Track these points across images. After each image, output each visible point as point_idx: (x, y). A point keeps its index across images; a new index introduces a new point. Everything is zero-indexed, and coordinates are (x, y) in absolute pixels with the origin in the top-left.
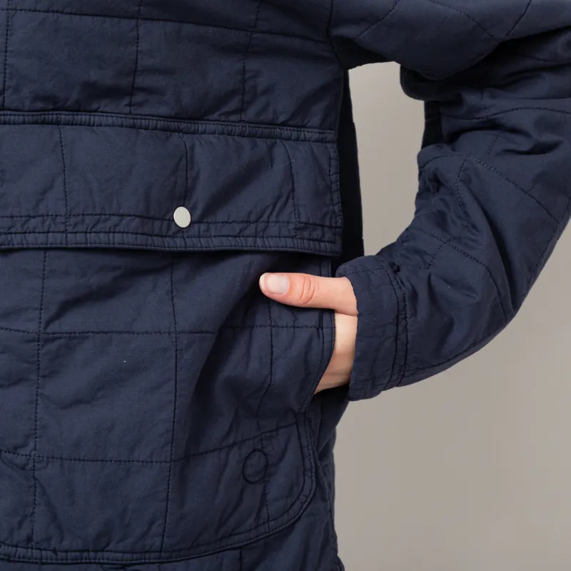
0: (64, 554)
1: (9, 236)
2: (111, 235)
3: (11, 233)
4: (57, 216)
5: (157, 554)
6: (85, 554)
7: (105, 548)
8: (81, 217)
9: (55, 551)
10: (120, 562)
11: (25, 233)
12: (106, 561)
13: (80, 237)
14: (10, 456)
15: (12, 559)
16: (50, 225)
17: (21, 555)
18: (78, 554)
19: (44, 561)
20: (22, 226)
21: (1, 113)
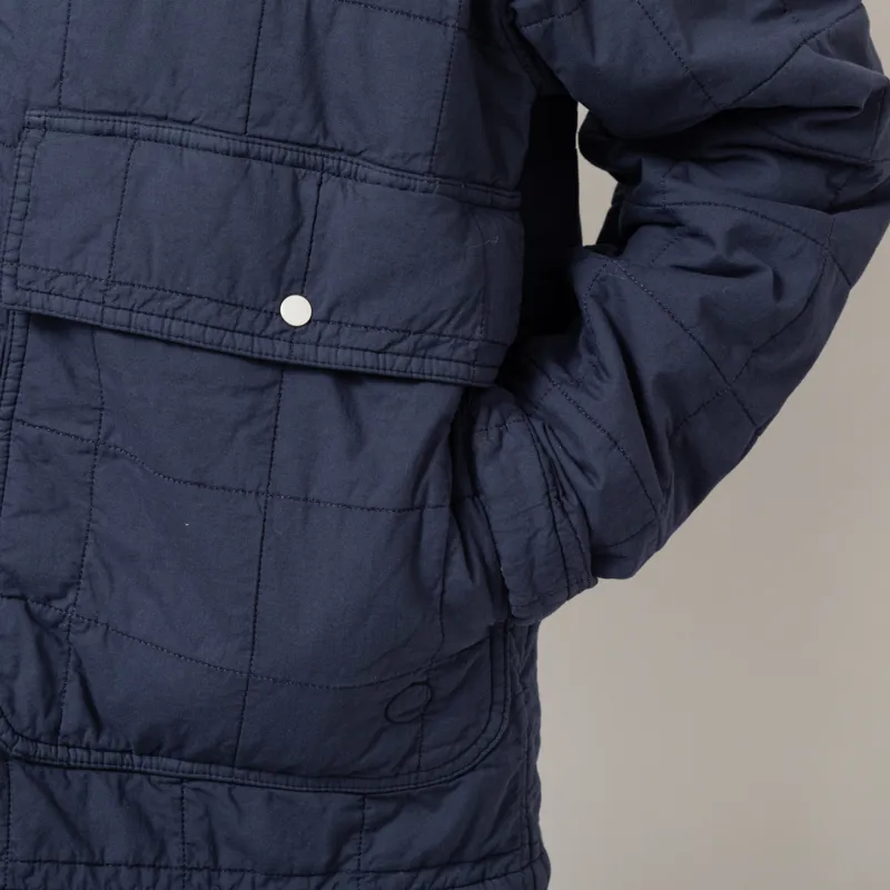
0: (99, 755)
2: (167, 320)
4: (95, 278)
5: (228, 769)
6: (127, 757)
8: (128, 287)
9: (87, 748)
11: (49, 293)
12: (154, 770)
13: (122, 316)
14: (38, 608)
15: (31, 759)
16: (83, 290)
17: (43, 754)
18: (118, 755)
19: (71, 764)
20: (47, 283)
21: (55, 112)
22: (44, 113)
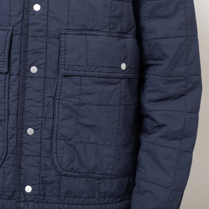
0: (82, 174)
1: (67, 71)
2: (100, 73)
3: (68, 70)
4: (83, 66)
5: (110, 176)
6: (88, 174)
7: (94, 172)
8: (91, 67)
9: (80, 173)
10: (98, 177)
11: (73, 70)
12: (94, 177)
13: (90, 73)
14: (68, 142)
15: (66, 175)
16: (81, 69)
17: (69, 174)
18: (86, 174)
19: (76, 176)
20: (72, 68)
21: (67, 31)
22: (65, 31)
